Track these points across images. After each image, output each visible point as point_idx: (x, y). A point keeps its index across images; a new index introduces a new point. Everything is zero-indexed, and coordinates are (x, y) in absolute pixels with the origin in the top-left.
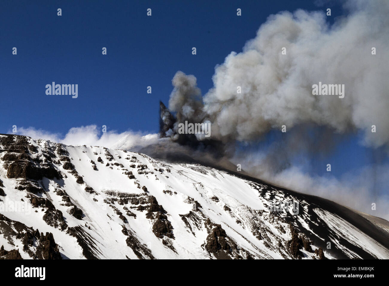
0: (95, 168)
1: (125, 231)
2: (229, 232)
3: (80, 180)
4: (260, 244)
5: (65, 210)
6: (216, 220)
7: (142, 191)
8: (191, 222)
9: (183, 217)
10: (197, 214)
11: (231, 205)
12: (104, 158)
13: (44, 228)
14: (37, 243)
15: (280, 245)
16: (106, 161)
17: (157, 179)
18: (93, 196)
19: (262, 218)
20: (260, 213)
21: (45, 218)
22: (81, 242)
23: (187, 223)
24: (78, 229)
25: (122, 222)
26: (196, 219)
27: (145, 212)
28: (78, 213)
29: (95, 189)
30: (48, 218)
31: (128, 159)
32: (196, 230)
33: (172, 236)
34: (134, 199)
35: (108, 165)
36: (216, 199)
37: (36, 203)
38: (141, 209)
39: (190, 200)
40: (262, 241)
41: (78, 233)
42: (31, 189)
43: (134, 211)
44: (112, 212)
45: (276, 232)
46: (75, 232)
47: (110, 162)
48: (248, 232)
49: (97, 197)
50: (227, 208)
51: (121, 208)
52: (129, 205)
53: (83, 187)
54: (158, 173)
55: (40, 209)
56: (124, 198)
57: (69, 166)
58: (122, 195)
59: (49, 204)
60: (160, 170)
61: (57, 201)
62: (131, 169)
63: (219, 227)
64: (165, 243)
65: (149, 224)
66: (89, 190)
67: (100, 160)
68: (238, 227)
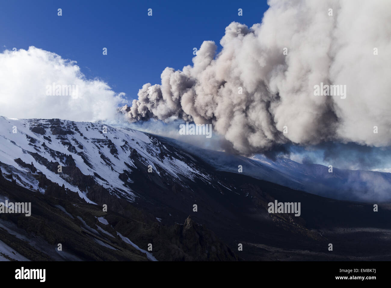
0: (87, 130)
1: (100, 153)
2: (138, 152)
3: (82, 135)
4: (149, 155)
5: (76, 146)
6: (133, 147)
7: (105, 138)
8: (125, 149)
9: (121, 147)
10: (127, 145)
11: (139, 141)
12: (91, 126)
13: (68, 153)
14: (65, 158)
15: (157, 155)
16: (91, 127)
17: (111, 133)
18: (86, 140)
19: (150, 146)
20: (149, 144)
21: (68, 149)
22: (83, 157)
23: (123, 149)
24: (82, 153)
25: (98, 150)
26: (126, 147)
27: (107, 145)
28: (81, 147)
29: (87, 138)
30: (69, 149)
31: (100, 126)
32: (126, 151)
33: (117, 154)
34: (102, 141)
35: (92, 129)
36: (133, 140)
37: (64, 144)
38: (105, 144)
39: (124, 141)
40: (150, 154)
41: (82, 154)
42: (62, 139)
43: (103, 145)
44: (94, 146)
45: (155, 150)
46: (80, 154)
47: (93, 128)
48: (145, 151)
49: (88, 141)
50: (137, 143)
51: (98, 144)
52: (101, 143)
53: (83, 137)
54: (111, 131)
55: (66, 146)
56: (99, 141)
57: (77, 130)
58: (98, 140)
59: (69, 144)
60: (112, 130)
61: (73, 143)
62: (101, 130)
63: (135, 149)
64: (115, 156)
65: (109, 150)
66: (85, 138)
67: (89, 127)
68: (141, 149)
